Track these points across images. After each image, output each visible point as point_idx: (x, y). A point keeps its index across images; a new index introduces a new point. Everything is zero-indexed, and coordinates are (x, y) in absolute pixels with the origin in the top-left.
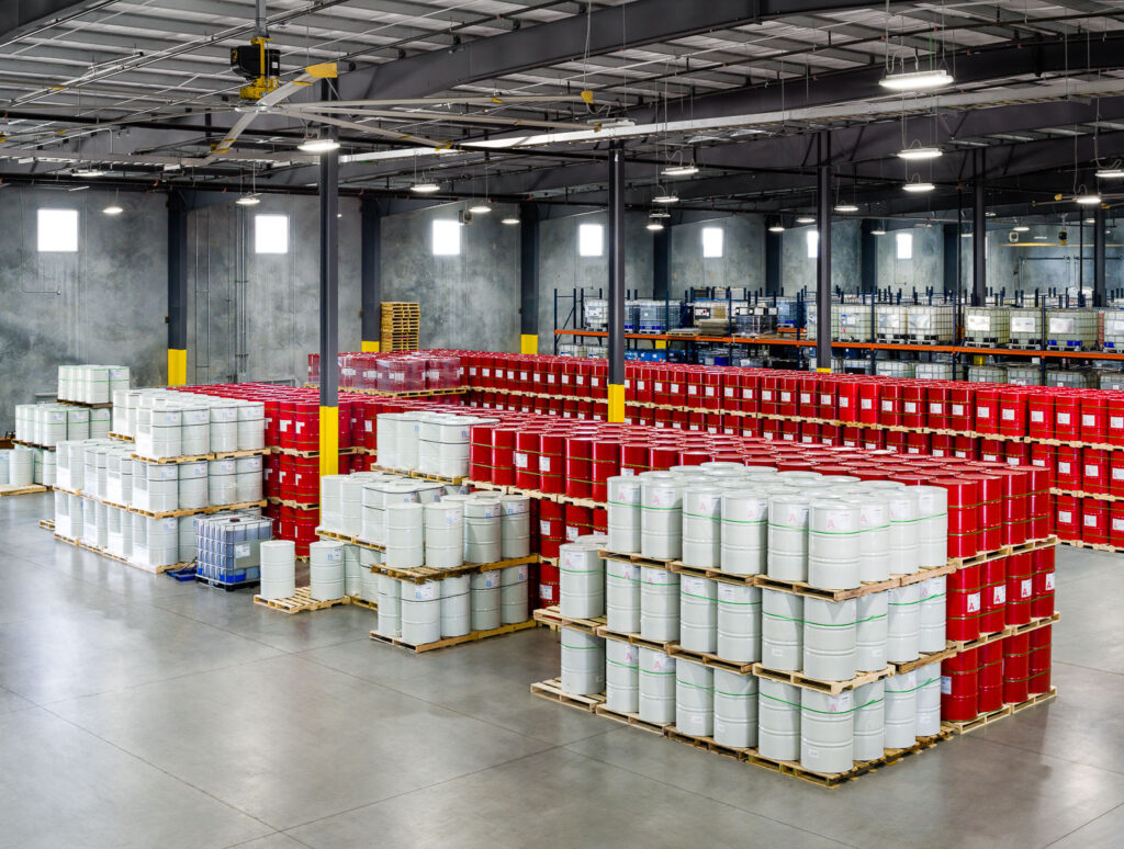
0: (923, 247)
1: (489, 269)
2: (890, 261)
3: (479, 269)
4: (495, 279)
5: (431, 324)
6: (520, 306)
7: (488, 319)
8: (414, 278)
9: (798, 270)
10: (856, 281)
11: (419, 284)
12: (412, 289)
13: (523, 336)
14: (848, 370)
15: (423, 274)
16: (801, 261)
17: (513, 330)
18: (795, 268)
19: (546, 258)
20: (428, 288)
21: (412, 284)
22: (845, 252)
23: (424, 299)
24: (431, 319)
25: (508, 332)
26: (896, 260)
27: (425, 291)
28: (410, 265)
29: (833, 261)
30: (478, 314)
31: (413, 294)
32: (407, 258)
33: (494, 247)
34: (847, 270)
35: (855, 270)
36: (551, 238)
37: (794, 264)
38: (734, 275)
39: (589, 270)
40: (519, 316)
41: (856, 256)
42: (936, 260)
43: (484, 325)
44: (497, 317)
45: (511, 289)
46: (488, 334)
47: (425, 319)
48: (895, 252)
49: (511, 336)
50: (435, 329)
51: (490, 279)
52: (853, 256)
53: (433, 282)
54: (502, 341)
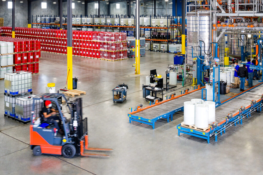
0: (122, 6)
1: (21, 11)
2: (114, 9)
3: (18, 11)
4: (22, 13)
5: (8, 22)
6: (28, 18)
7: (20, 21)
8: (4, 13)
9: (93, 11)
10: (106, 13)
11: (5, 14)
12: (3, 15)
13: (28, 24)
14: (78, 30)
15: (6, 12)
16: (93, 9)
17: (26, 23)
18: (92, 11)
19: (34, 9)
20: (7, 15)
21: (3, 14)
22: (104, 7)
23: (6, 17)
24: (7, 21)
25: (25, 23)
26: (116, 9)
27: (6, 15)
28: (3, 10)
29: (101, 9)
30: (18, 20)
31: (3, 16)
32: (2, 9)
33: (22, 7)
34: (104, 11)
35: (106, 11)
36: (35, 5)
37: (91, 10)
38: (77, 12)
39: (43, 11)
40: (28, 20)
41: (106, 8)
42: (125, 9)
43: (20, 22)
44: (22, 21)
45: (26, 15)
46: (20, 24)
47: (6, 21)
48: (116, 7)
49: (26, 24)
50: (8, 23)
51: (21, 13)
52: (105, 8)
53: (8, 14)
54: (24, 25)
